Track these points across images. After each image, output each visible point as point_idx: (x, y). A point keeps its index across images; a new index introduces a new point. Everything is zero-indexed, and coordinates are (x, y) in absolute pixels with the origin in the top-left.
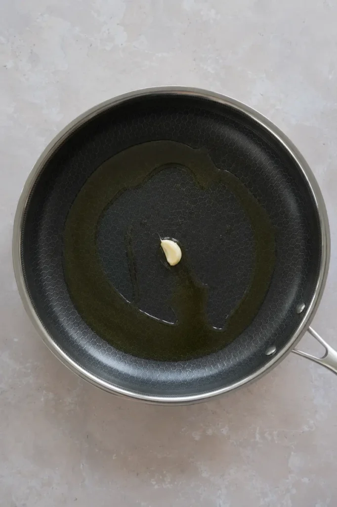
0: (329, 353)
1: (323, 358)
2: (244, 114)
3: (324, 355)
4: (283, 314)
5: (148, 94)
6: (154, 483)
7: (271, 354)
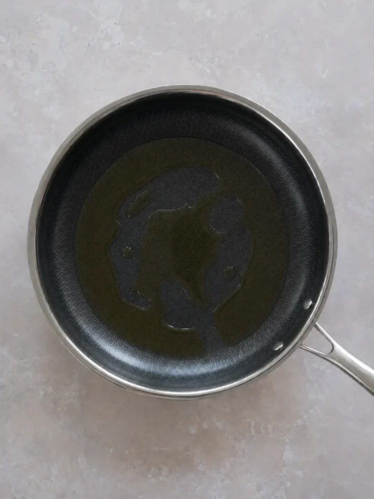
0: (335, 349)
1: (329, 353)
2: (255, 113)
3: (330, 351)
4: (291, 309)
5: (162, 92)
6: (150, 476)
7: (279, 350)
